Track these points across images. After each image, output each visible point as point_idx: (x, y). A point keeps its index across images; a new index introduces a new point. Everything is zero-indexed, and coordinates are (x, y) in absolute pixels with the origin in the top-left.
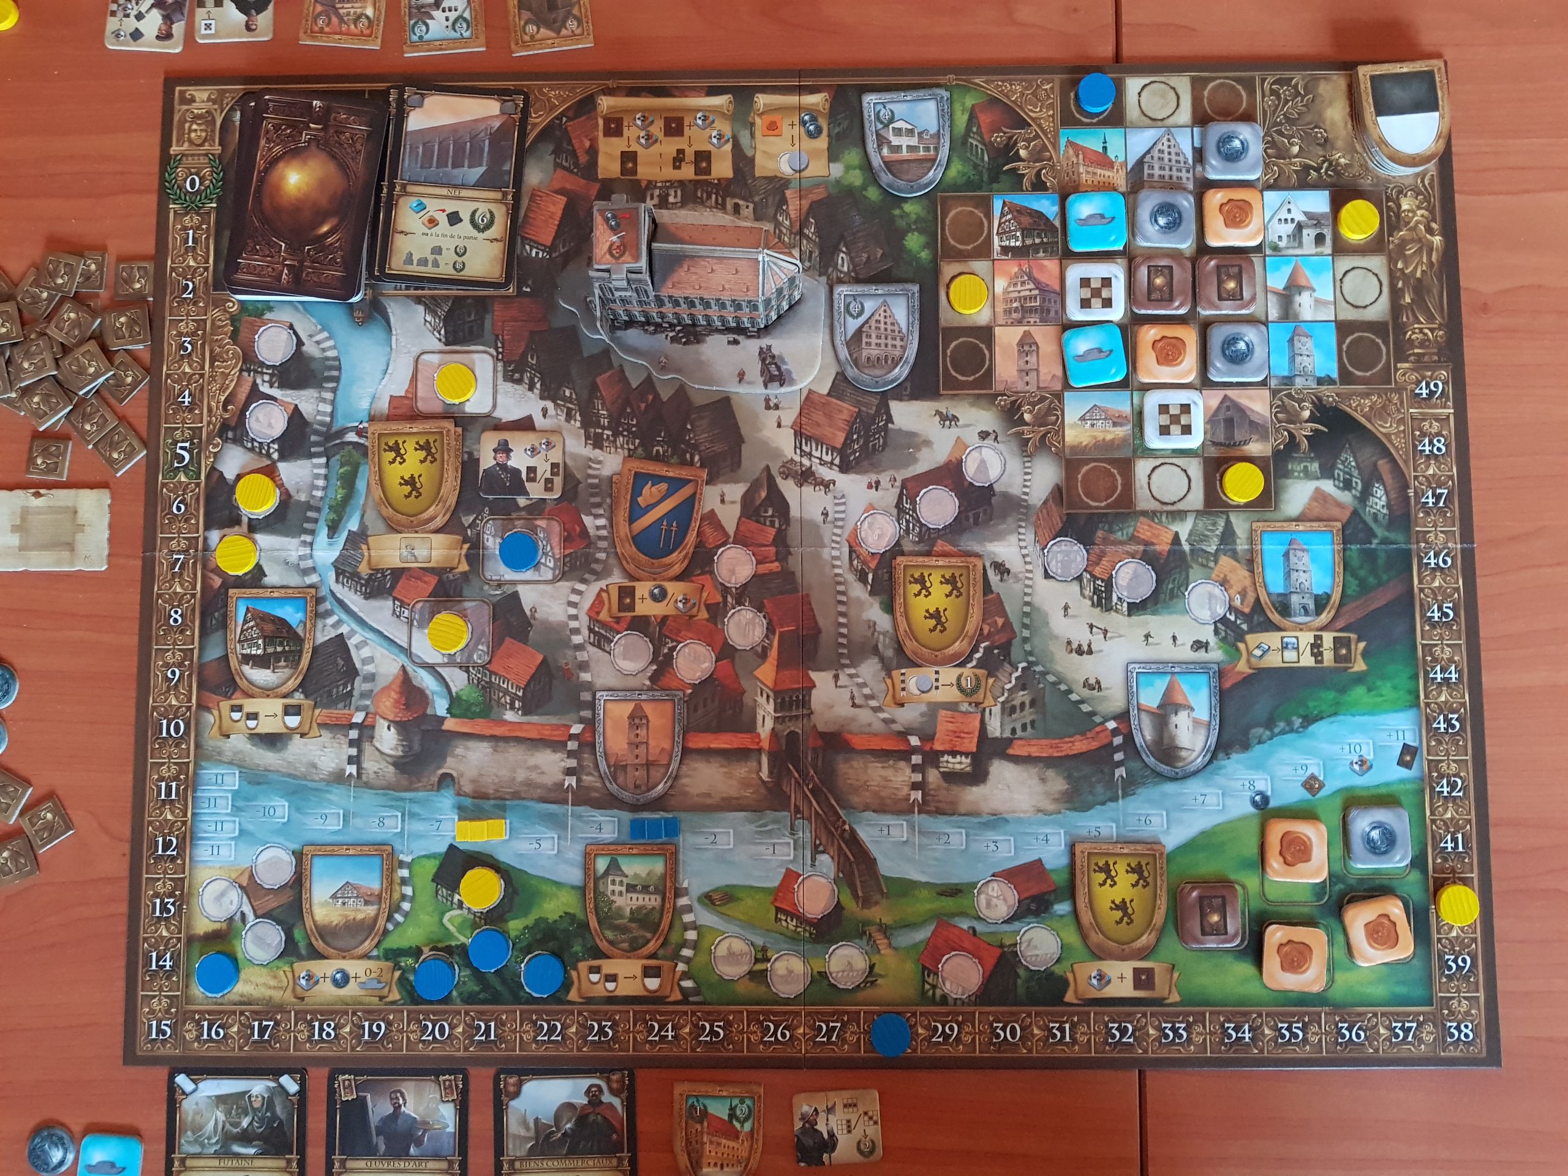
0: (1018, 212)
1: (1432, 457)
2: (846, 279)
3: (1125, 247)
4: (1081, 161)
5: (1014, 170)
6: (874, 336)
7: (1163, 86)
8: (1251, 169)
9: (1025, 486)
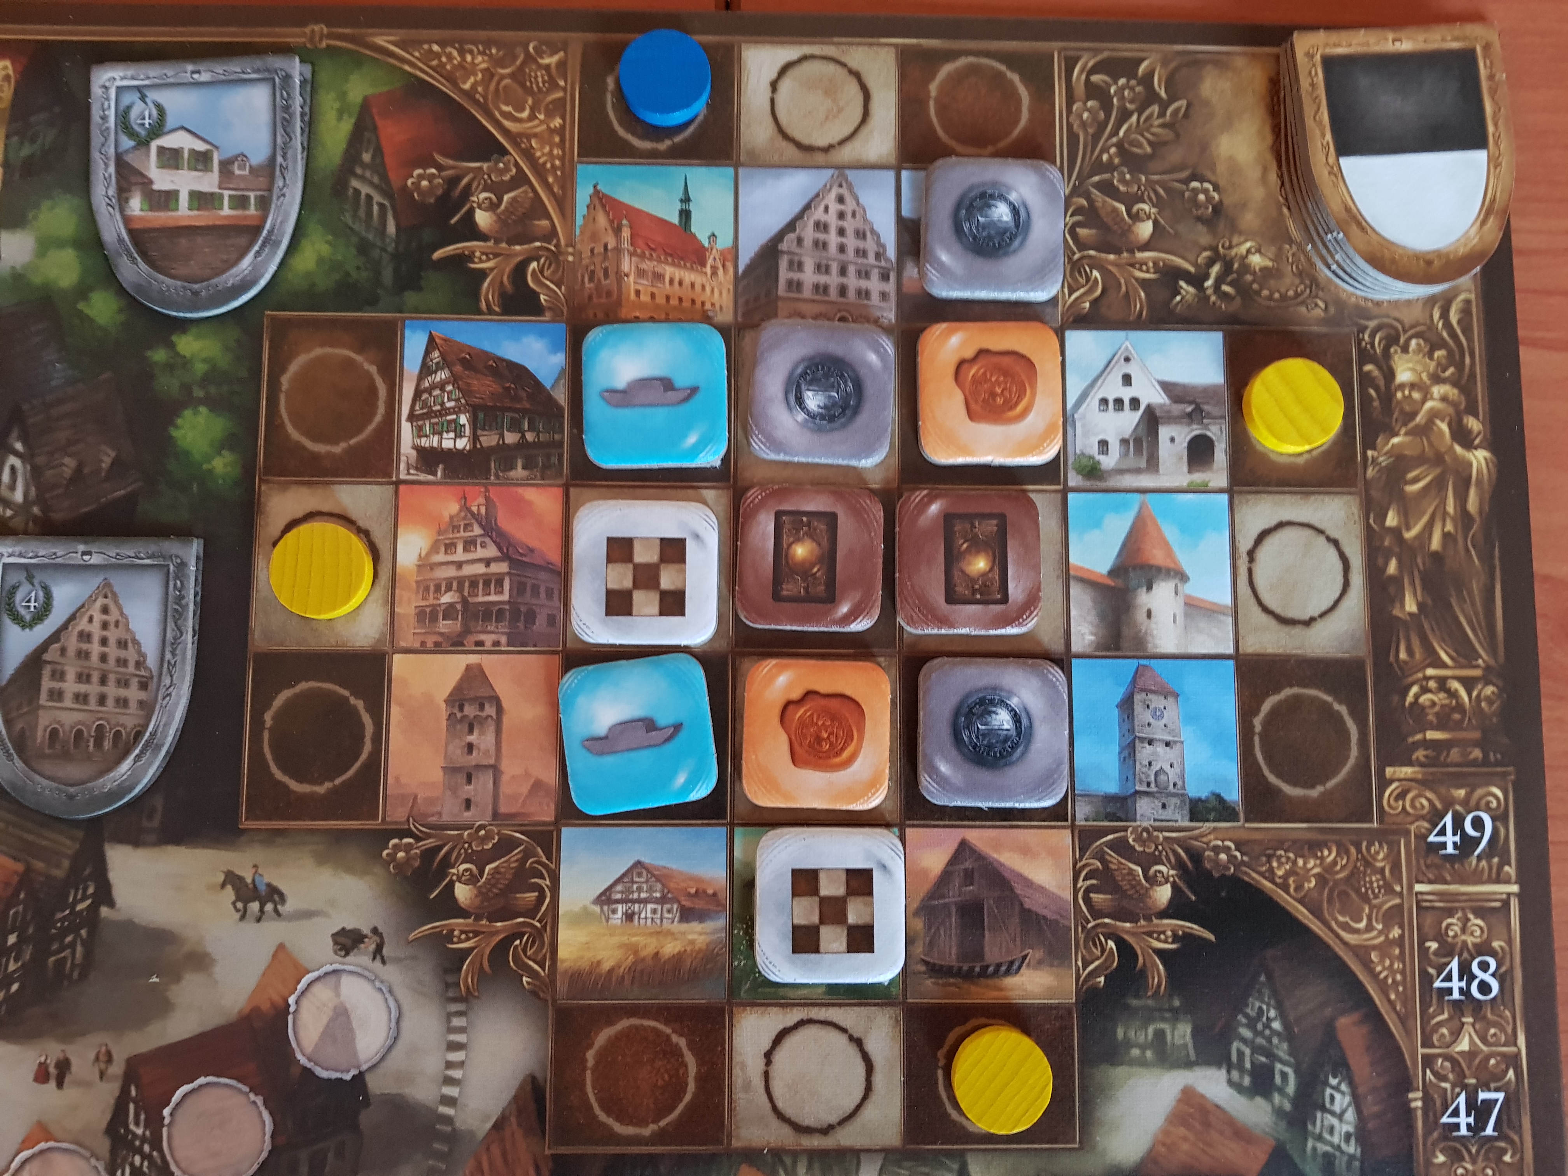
0: (464, 362)
1: (1468, 1009)
2: (18, 523)
3: (726, 460)
4: (626, 245)
5: (461, 259)
6: (71, 675)
7: (832, 68)
8: (1037, 276)
9: (449, 1081)
